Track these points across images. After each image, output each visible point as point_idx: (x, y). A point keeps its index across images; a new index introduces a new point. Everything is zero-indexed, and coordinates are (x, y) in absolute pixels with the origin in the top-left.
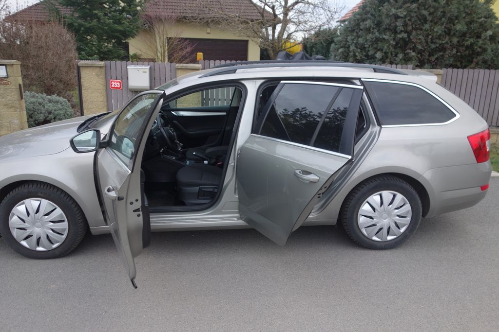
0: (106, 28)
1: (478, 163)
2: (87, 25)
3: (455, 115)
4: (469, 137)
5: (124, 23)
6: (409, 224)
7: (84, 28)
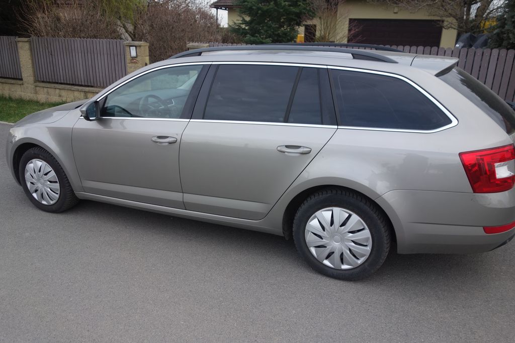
0: (282, 10)
1: (475, 192)
2: (265, 8)
3: (450, 122)
4: (461, 154)
5: (300, 5)
6: (368, 254)
7: (262, 11)
